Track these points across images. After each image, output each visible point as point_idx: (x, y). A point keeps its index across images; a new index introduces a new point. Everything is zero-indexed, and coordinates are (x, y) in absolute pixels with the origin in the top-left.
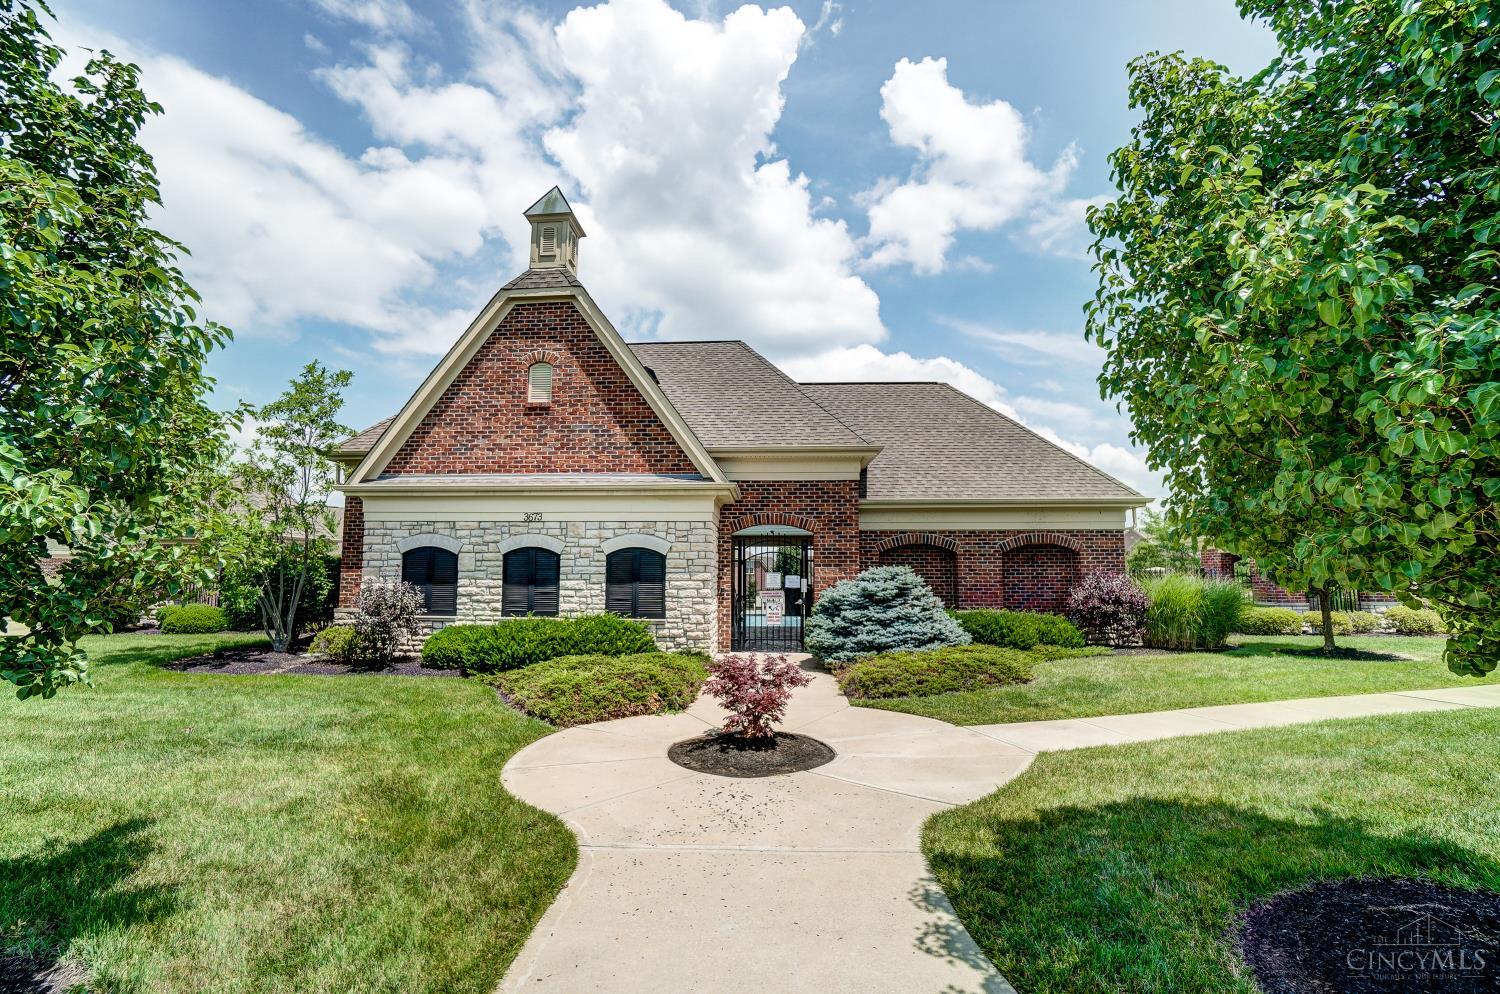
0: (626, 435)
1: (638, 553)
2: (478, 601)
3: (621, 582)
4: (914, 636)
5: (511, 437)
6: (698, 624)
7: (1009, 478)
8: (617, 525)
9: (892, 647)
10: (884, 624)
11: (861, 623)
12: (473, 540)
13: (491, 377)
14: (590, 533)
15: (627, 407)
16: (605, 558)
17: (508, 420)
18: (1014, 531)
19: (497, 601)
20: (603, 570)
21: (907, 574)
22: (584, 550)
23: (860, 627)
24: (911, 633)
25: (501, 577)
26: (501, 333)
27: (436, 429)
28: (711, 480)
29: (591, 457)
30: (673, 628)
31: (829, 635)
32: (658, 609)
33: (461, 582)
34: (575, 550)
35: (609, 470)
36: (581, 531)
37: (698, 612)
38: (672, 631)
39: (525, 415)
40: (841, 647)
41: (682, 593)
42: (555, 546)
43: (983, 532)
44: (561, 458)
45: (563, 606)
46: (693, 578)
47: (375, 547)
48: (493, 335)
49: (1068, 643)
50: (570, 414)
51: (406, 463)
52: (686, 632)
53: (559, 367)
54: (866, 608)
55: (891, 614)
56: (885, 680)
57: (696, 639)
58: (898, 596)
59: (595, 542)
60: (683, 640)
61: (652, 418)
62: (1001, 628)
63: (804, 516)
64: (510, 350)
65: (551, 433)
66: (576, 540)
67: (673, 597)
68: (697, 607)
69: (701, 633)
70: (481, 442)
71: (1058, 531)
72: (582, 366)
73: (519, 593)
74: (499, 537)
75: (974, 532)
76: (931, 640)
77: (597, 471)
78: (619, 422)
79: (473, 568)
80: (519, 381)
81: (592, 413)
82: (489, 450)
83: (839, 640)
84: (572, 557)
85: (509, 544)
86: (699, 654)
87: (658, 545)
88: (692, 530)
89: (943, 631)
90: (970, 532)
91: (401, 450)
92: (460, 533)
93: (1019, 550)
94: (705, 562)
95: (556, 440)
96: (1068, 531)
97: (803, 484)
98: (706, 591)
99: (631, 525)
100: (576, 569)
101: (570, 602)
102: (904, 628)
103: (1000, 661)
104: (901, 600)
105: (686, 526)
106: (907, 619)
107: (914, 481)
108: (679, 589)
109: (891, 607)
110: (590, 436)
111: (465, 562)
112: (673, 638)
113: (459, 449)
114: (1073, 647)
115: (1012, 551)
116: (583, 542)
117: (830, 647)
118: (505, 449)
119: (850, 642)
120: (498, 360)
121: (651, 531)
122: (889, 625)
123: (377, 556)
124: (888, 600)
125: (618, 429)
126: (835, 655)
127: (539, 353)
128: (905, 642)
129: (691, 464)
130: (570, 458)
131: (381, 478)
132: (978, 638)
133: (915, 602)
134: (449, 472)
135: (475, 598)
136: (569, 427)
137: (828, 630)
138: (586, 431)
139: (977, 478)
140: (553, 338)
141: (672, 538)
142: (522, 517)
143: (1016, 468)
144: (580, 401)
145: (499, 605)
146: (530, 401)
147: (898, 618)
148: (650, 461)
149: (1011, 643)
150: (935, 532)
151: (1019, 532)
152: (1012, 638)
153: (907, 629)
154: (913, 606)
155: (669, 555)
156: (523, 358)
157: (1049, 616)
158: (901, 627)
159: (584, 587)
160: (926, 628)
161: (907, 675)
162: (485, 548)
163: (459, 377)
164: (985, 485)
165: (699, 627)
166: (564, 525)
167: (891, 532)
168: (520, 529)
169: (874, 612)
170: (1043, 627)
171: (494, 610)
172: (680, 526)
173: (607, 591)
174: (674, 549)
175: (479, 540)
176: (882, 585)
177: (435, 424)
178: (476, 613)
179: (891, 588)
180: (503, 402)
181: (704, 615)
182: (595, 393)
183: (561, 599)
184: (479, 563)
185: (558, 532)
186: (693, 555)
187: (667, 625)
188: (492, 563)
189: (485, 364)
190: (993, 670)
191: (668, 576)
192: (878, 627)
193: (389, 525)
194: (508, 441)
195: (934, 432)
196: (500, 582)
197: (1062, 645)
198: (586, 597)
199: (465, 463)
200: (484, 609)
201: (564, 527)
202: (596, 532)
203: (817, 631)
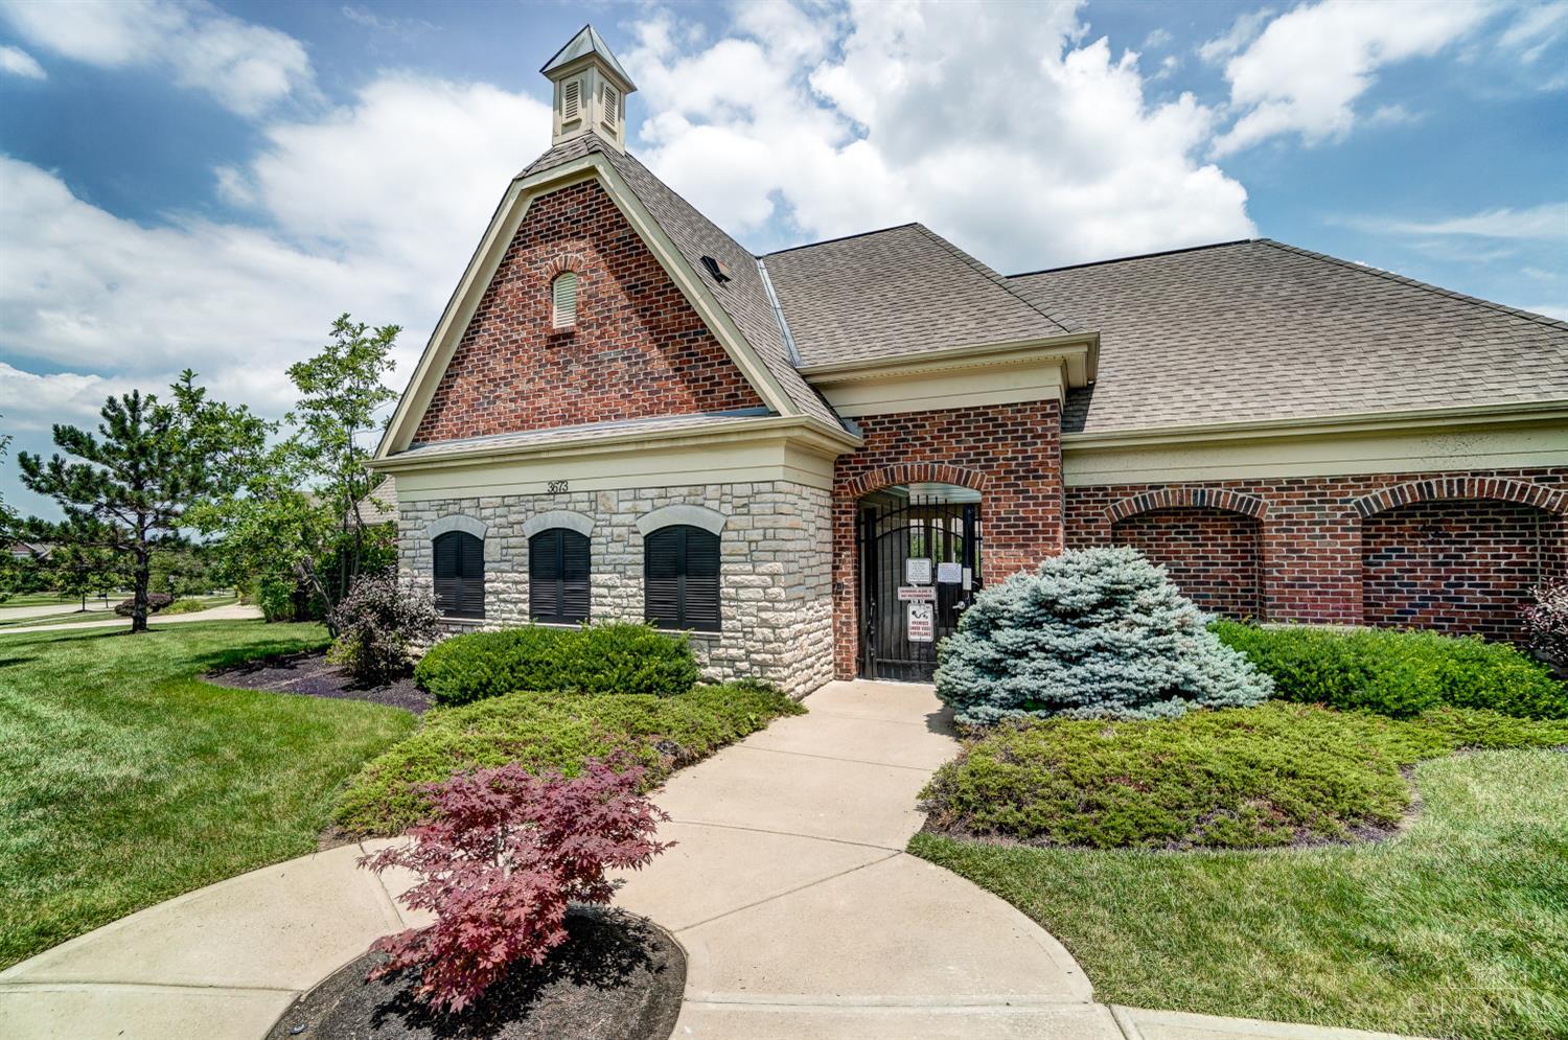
0: (666, 358)
1: (683, 531)
2: (505, 601)
3: (662, 576)
4: (1124, 685)
5: (533, 380)
6: (766, 641)
7: (1380, 375)
8: (655, 492)
9: (1076, 705)
10: (1068, 659)
11: (1024, 654)
12: (498, 520)
13: (511, 303)
14: (624, 506)
15: (666, 316)
16: (642, 542)
17: (530, 358)
18: (1391, 476)
19: (524, 601)
20: (641, 558)
21: (1127, 563)
22: (617, 531)
23: (1022, 662)
24: (1120, 678)
25: (526, 569)
26: (522, 240)
27: (459, 380)
28: (777, 413)
29: (623, 396)
30: (732, 646)
31: (969, 673)
32: (709, 619)
33: (488, 576)
34: (606, 531)
35: (646, 413)
36: (613, 504)
37: (764, 623)
38: (731, 651)
39: (548, 347)
40: (984, 696)
41: (744, 595)
42: (584, 526)
43: (1320, 480)
44: (589, 402)
45: (595, 610)
46: (759, 570)
47: (409, 533)
48: (512, 246)
49: (1524, 707)
50: (598, 338)
51: (433, 427)
52: (748, 653)
53: (583, 274)
54: (1039, 626)
55: (1084, 639)
56: (1008, 793)
57: (763, 665)
58: (1102, 604)
59: (629, 519)
60: (745, 665)
61: (700, 328)
62: (1344, 670)
63: (964, 467)
64: (531, 263)
65: (576, 368)
66: (608, 517)
67: (731, 599)
68: (764, 615)
69: (769, 657)
70: (504, 391)
71: (1501, 473)
72: (610, 267)
73: (548, 591)
74: (522, 517)
75: (1299, 481)
76: (1165, 695)
77: (632, 415)
78: (656, 340)
79: (498, 558)
80: (540, 302)
81: (624, 333)
82: (511, 400)
83: (985, 682)
84: (603, 540)
85: (533, 526)
86: (767, 688)
87: (709, 521)
88: (755, 494)
89: (1195, 676)
90: (1291, 481)
91: (428, 412)
92: (486, 513)
93: (1402, 512)
94: (774, 545)
95: (583, 377)
96: (1528, 472)
97: (962, 414)
98: (776, 590)
99: (672, 492)
100: (608, 558)
101: (603, 605)
102: (1101, 668)
103: (1308, 766)
104: (1107, 613)
105: (746, 490)
106: (1114, 651)
107: (1178, 397)
108: (738, 586)
109: (1087, 625)
110: (621, 365)
111: (491, 550)
112: (732, 661)
113: (482, 404)
114: (1536, 717)
115: (1386, 514)
116: (616, 519)
117: (965, 694)
118: (528, 398)
119: (1001, 687)
120: (518, 279)
121: (700, 500)
122: (1077, 661)
123: (410, 544)
124: (1082, 613)
125: (655, 352)
126: (972, 709)
127: (560, 260)
128: (1107, 696)
129: (752, 393)
130: (598, 400)
131: (411, 448)
132: (1287, 690)
133: (1139, 618)
134: (474, 434)
135: (501, 596)
136: (597, 357)
137: (971, 662)
138: (615, 360)
139: (1308, 381)
140: (577, 236)
141: (727, 509)
142: (546, 488)
143: (1399, 356)
144: (608, 317)
145: (526, 607)
146: (555, 327)
147: (1098, 648)
148: (697, 393)
149: (1365, 702)
150: (1218, 485)
151: (1402, 477)
152: (1370, 690)
153: (1110, 671)
154: (1132, 624)
155: (725, 536)
156: (545, 270)
157: (1474, 643)
158: (1097, 668)
159: (618, 583)
160: (1155, 671)
161: (1063, 785)
162: (509, 531)
163: (479, 309)
164: (1324, 391)
165: (767, 646)
166: (593, 496)
167: (1134, 487)
168: (544, 505)
169: (1051, 635)
170: (1453, 668)
171: (521, 612)
172: (739, 490)
173: (646, 589)
174: (730, 526)
175: (503, 520)
176: (1072, 583)
177: (458, 375)
178: (504, 616)
179: (1088, 590)
180: (524, 334)
181: (774, 628)
182: (626, 303)
183: (593, 600)
184: (504, 551)
185: (585, 506)
186: (756, 535)
187: (724, 642)
188: (519, 550)
189: (505, 287)
190: (1284, 791)
191: (724, 567)
192: (1054, 664)
193: (420, 506)
194: (531, 386)
195: (1230, 315)
196: (526, 576)
197: (1504, 711)
198: (620, 597)
199: (488, 422)
200: (511, 612)
201: (594, 498)
202: (629, 505)
203: (953, 661)
